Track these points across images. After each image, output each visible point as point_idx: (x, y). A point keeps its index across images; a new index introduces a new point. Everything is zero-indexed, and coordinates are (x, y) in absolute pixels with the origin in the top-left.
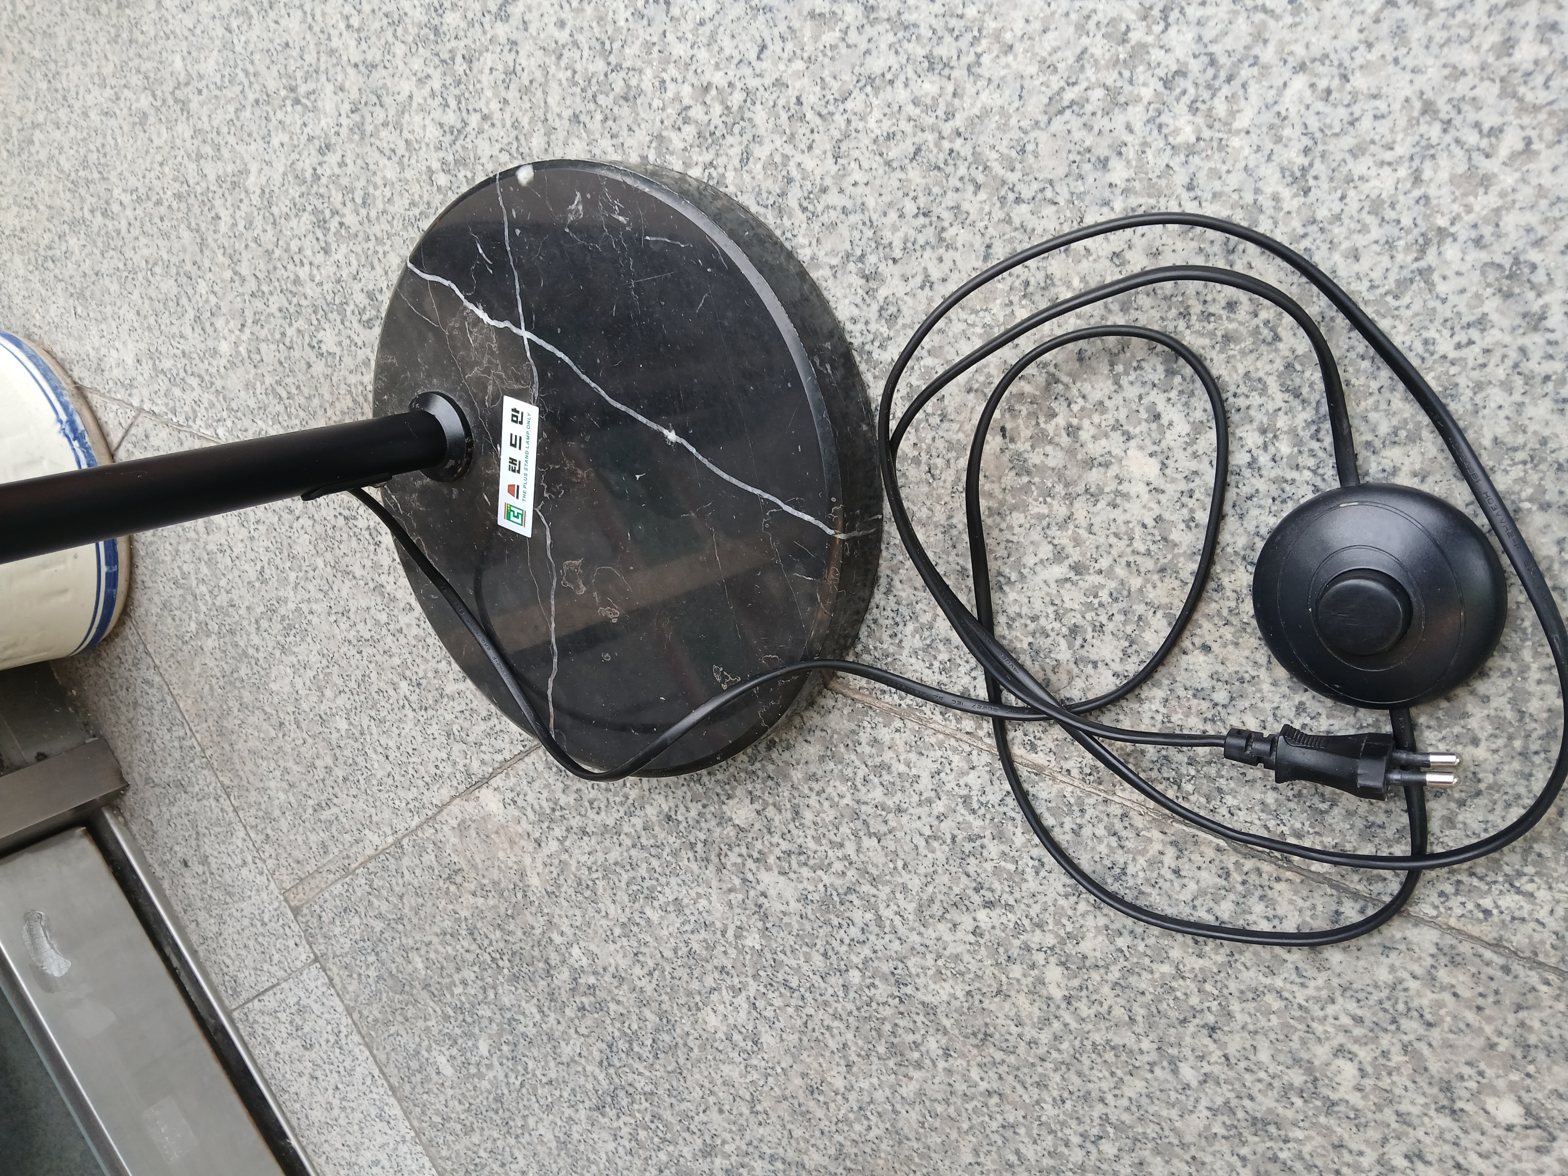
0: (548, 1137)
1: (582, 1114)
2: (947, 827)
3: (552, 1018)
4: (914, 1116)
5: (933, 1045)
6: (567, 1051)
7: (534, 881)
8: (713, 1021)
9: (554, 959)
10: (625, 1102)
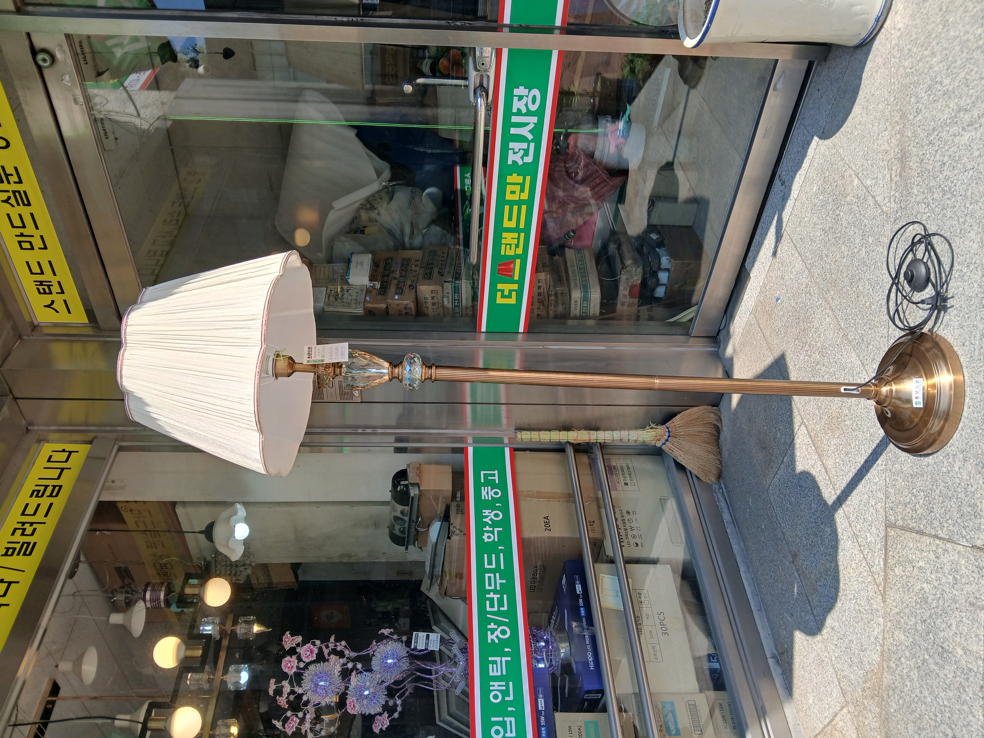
0: (815, 220)
1: (821, 226)
2: (879, 278)
3: (831, 212)
4: (845, 290)
5: (854, 289)
6: (828, 218)
7: (848, 198)
8: (843, 248)
9: (839, 208)
10: (826, 235)
